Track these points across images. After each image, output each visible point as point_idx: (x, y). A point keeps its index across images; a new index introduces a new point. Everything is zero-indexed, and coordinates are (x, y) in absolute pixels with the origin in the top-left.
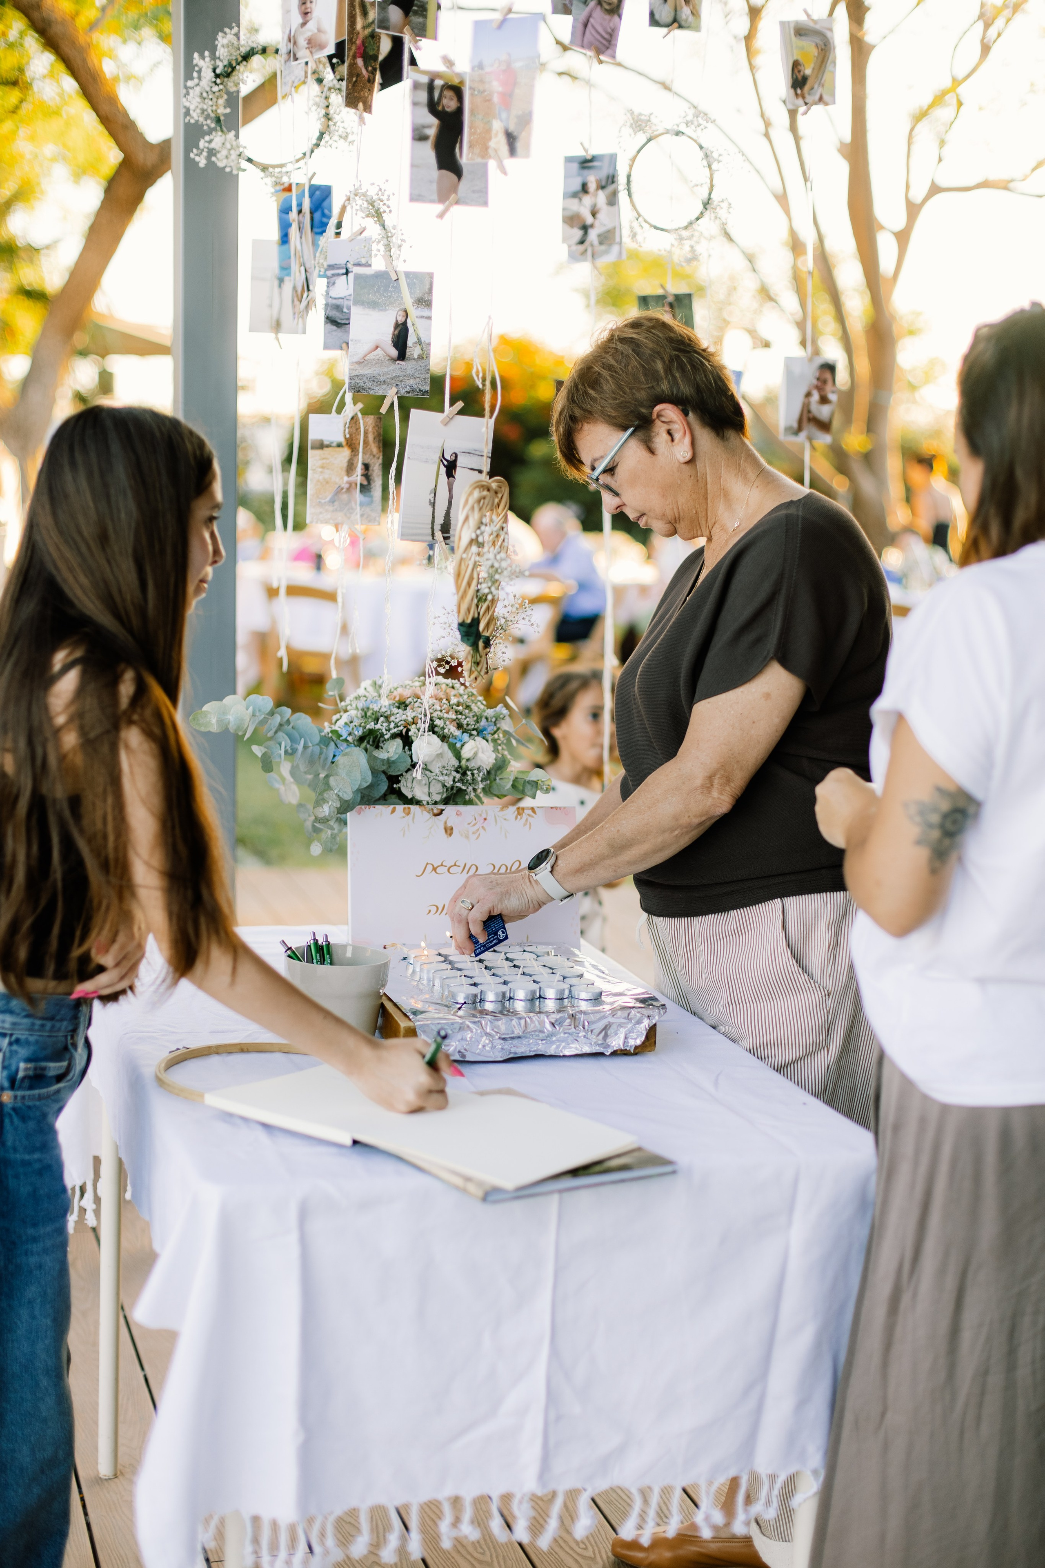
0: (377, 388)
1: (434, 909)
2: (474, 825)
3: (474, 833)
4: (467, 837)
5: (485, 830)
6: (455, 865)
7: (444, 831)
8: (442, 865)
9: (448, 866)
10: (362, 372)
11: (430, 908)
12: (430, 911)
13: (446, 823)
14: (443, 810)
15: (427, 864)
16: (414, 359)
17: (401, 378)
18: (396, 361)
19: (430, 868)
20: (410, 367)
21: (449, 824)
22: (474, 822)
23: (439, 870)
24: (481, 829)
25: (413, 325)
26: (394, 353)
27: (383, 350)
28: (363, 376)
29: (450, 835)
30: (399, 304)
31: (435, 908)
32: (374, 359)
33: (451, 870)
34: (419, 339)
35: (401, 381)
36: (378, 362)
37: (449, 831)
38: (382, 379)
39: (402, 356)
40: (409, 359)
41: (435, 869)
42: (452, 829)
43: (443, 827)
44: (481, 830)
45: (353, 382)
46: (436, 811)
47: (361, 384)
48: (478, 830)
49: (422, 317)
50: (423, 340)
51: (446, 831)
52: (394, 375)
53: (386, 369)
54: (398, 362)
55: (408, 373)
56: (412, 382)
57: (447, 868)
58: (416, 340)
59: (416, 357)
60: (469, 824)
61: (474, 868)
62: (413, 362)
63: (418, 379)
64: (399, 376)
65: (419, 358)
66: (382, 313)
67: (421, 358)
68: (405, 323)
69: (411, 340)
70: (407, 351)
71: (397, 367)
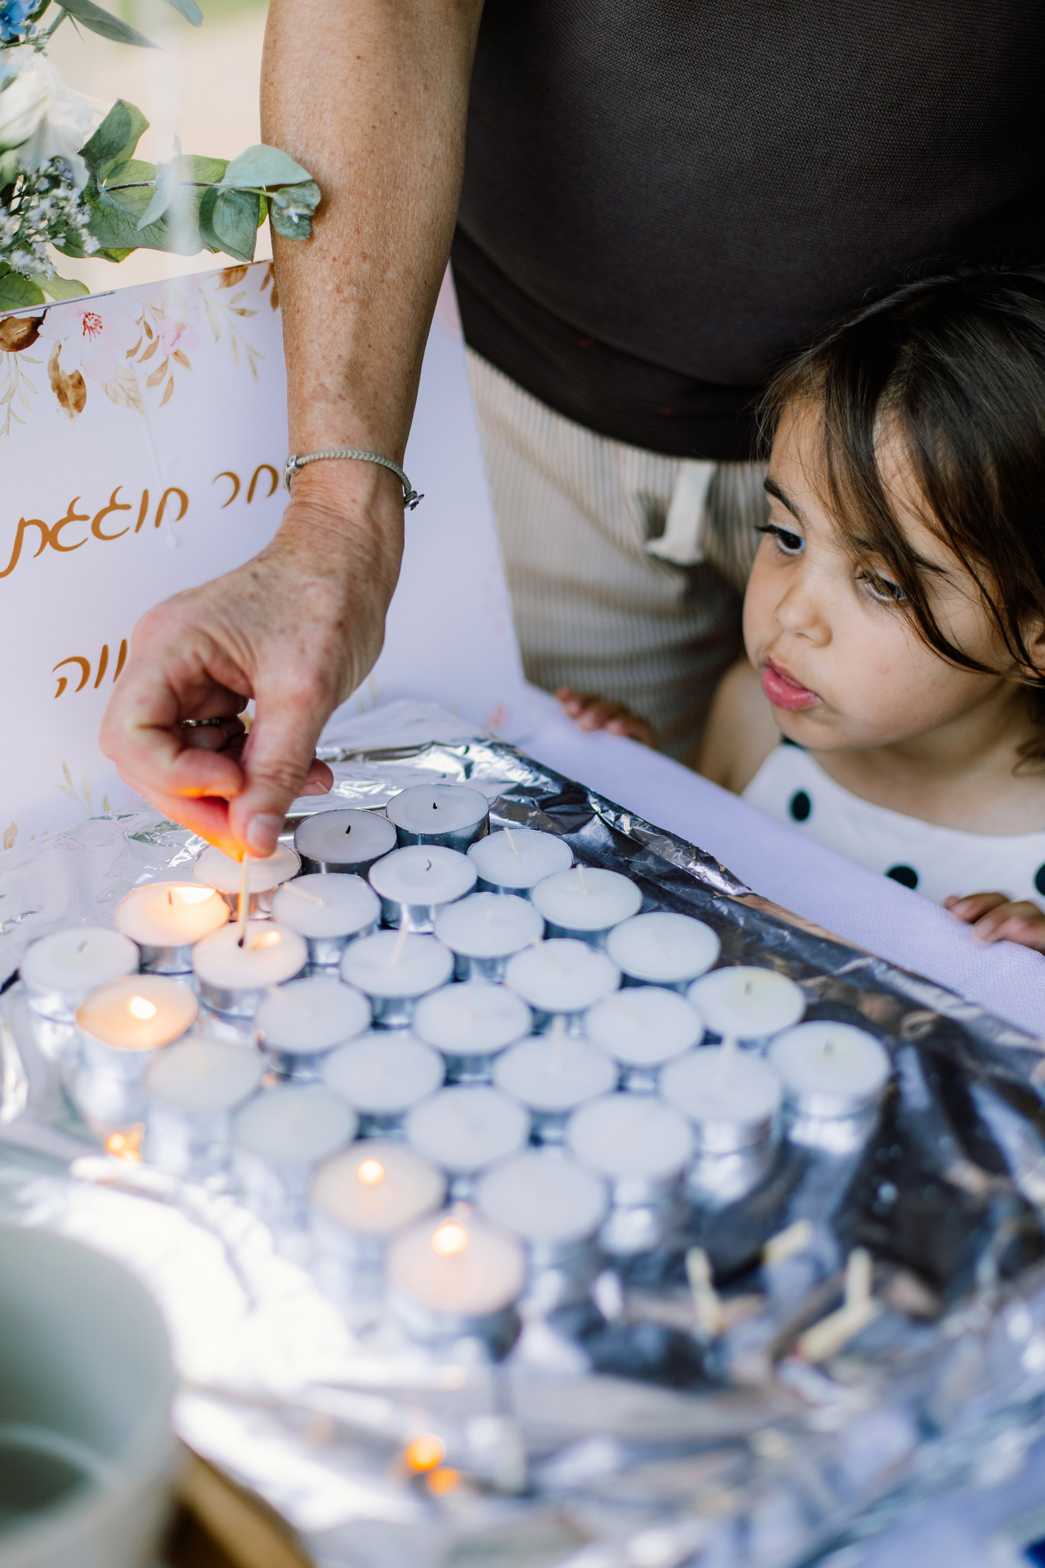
1: (74, 672)
2: (148, 355)
3: (152, 382)
4: (134, 401)
5: (185, 363)
6: (113, 506)
7: (55, 395)
8: (71, 517)
9: (92, 517)
11: (62, 672)
12: (63, 682)
13: (55, 366)
14: (37, 321)
15: (23, 524)
19: (32, 536)
21: (67, 369)
22: (147, 342)
23: (65, 537)
24: (172, 361)
29: (79, 405)
31: (77, 668)
33: (104, 528)
37: (70, 392)
41: (50, 537)
42: (80, 382)
43: (48, 383)
44: (174, 366)
48: (165, 364)
51: (62, 396)
57: (89, 523)
60: (132, 353)
61: (174, 500)
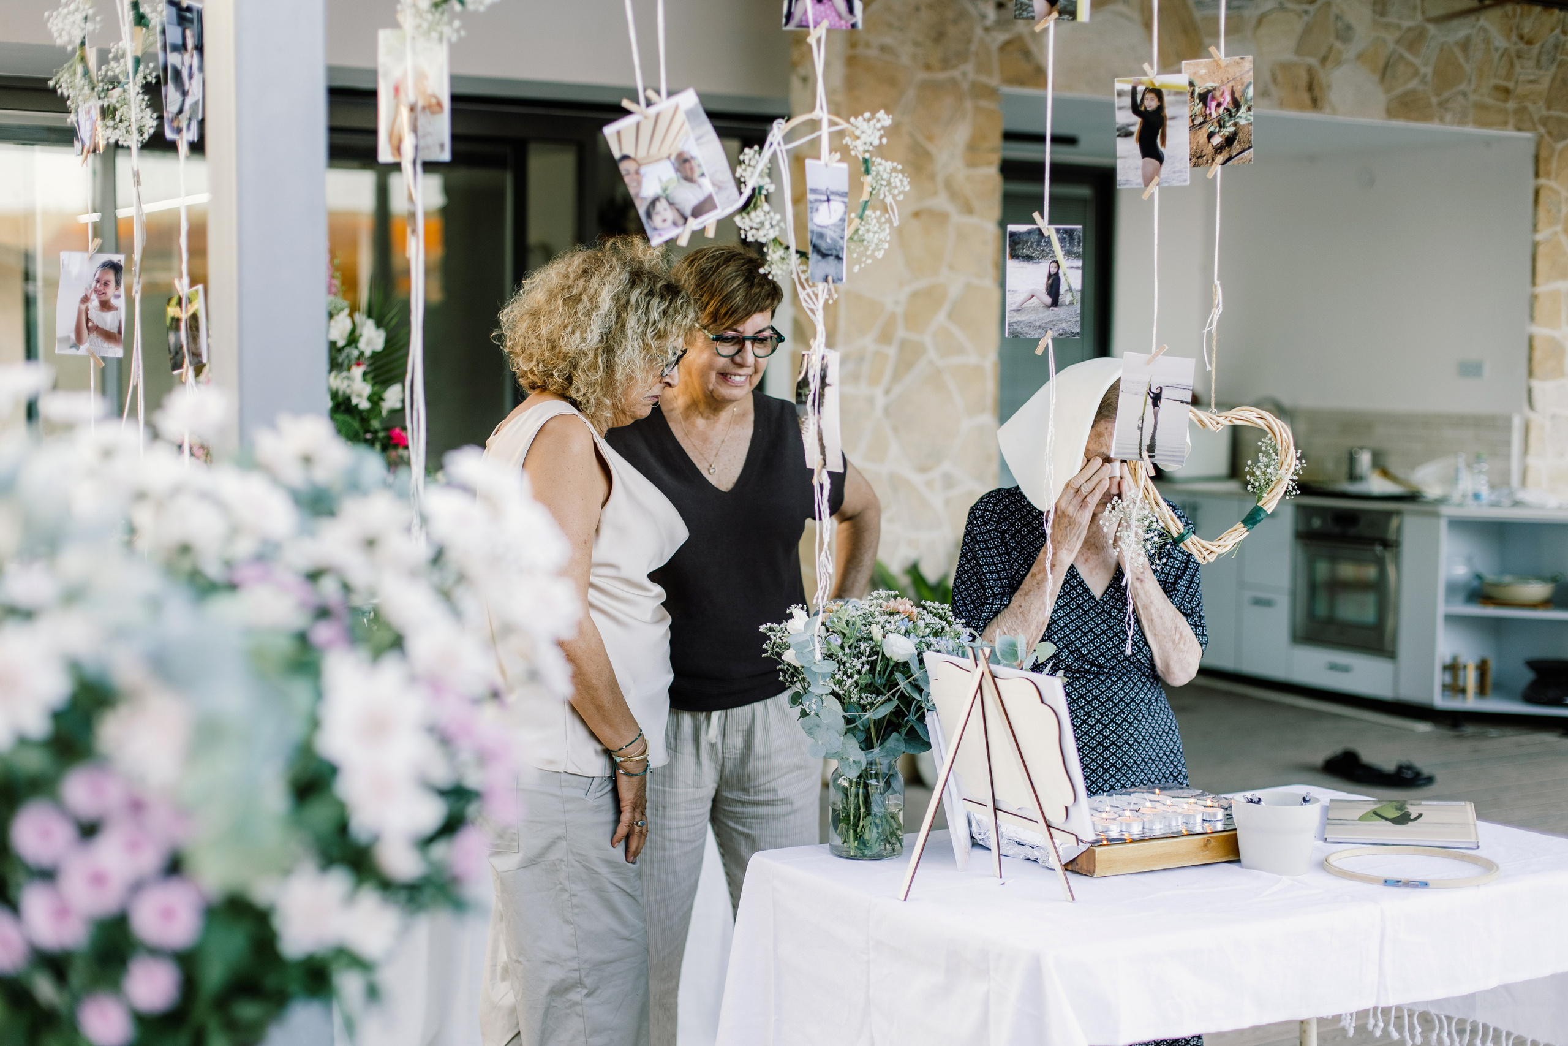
0: (1033, 333)
10: (1020, 319)
16: (1066, 305)
17: (1054, 323)
18: (1050, 307)
25: (1065, 274)
26: (1048, 300)
27: (1038, 298)
28: (1021, 322)
30: (1052, 257)
32: (1030, 307)
35: (1054, 325)
36: (1035, 309)
38: (1038, 324)
39: (1055, 303)
45: (1012, 328)
47: (1019, 329)
49: (1072, 267)
50: (1073, 287)
52: (1049, 320)
53: (1041, 315)
54: (1052, 308)
55: (1060, 317)
56: (1064, 325)
62: (1065, 308)
63: (1069, 323)
64: (1052, 321)
65: (1070, 304)
66: (1036, 266)
67: (1071, 303)
68: (1057, 274)
69: (1063, 288)
70: (1060, 298)
71: (1051, 312)
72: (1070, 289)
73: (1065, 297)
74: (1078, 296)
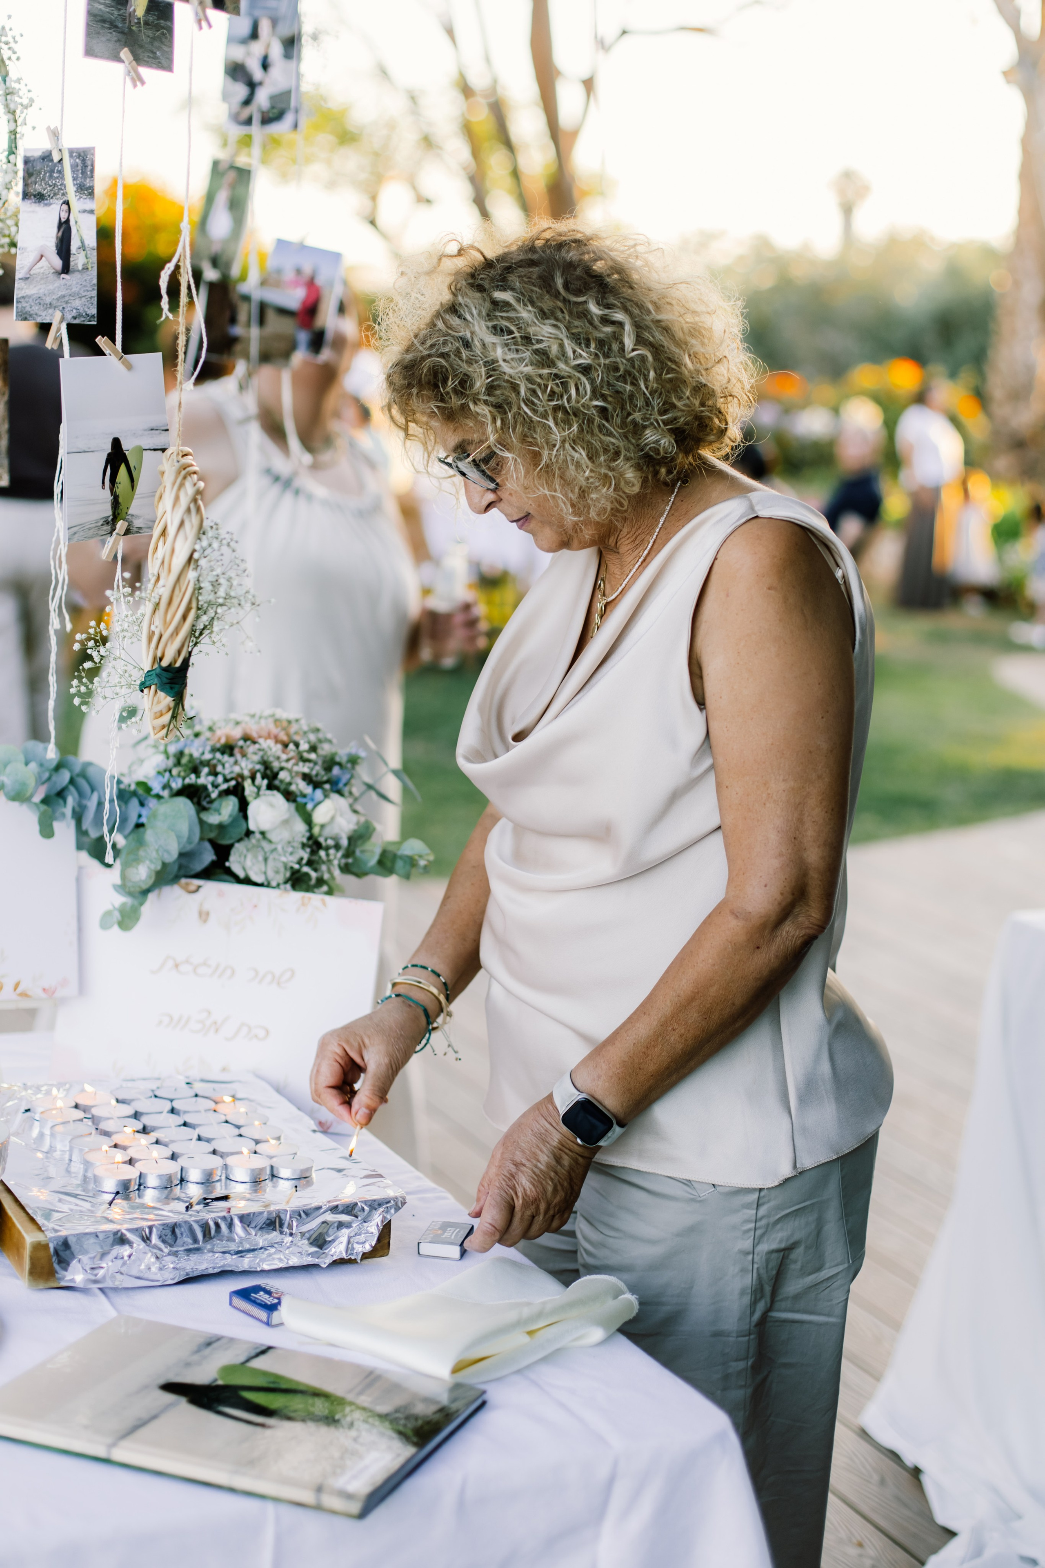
0: (44, 314)
2: (239, 913)
3: (237, 923)
4: (228, 928)
5: (252, 920)
7: (198, 915)
8: (187, 961)
9: (195, 964)
11: (162, 1018)
12: (161, 1022)
13: (201, 905)
14: (199, 887)
15: (168, 958)
16: (78, 271)
17: (66, 299)
18: (61, 274)
19: (170, 963)
20: (74, 282)
21: (206, 907)
22: (240, 908)
23: (182, 968)
24: (247, 918)
25: (76, 222)
26: (58, 263)
27: (47, 260)
29: (205, 921)
30: (63, 194)
31: (169, 1019)
32: (39, 273)
33: (198, 970)
34: (82, 242)
35: (67, 302)
37: (204, 916)
38: (48, 300)
39: (66, 269)
40: (74, 271)
41: (177, 966)
42: (208, 914)
44: (248, 920)
45: (20, 306)
46: (193, 888)
47: (28, 309)
48: (243, 919)
49: (85, 211)
50: (86, 243)
51: (200, 916)
52: (60, 294)
53: (51, 287)
54: (63, 276)
55: (73, 290)
56: (77, 303)
57: (193, 966)
58: (80, 244)
59: (80, 268)
60: (233, 910)
61: (229, 971)
63: (83, 299)
64: (64, 296)
65: (83, 269)
66: (47, 208)
67: (85, 269)
68: (68, 221)
69: (75, 244)
70: (71, 259)
71: (63, 282)
72: (83, 247)
73: (78, 259)
74: (94, 259)
